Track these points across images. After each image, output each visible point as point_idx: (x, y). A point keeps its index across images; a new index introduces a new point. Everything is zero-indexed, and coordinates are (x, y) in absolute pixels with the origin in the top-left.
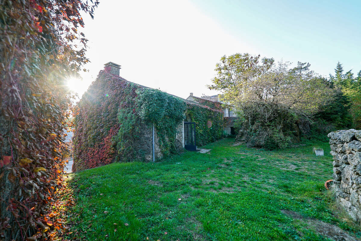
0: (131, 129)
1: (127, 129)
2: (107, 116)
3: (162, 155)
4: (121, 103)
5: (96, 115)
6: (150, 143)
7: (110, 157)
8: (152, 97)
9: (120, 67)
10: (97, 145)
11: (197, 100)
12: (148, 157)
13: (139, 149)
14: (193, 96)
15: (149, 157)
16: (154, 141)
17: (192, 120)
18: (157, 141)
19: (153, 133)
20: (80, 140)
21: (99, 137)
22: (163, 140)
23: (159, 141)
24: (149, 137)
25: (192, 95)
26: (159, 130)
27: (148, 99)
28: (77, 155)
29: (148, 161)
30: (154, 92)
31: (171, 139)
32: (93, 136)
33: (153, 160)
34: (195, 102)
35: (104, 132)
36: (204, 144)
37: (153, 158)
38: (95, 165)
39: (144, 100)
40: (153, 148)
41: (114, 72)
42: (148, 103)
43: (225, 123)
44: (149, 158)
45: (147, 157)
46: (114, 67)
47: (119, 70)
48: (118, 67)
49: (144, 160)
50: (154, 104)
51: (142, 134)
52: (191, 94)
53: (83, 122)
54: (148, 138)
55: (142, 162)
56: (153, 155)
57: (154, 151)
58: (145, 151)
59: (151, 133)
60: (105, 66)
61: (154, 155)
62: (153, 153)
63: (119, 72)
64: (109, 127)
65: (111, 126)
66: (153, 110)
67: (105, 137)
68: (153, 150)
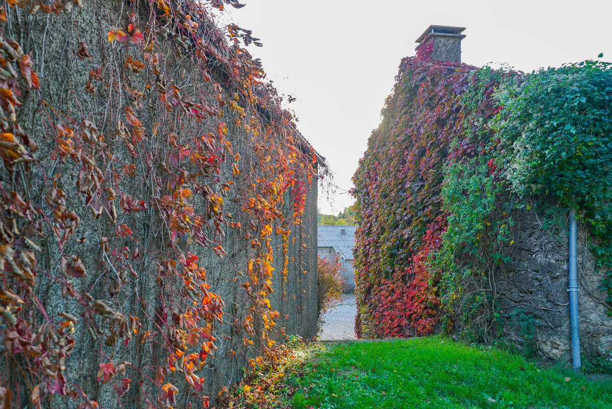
0: (478, 231)
1: (468, 231)
2: (420, 189)
4: (453, 144)
5: (395, 190)
6: (556, 288)
7: (430, 316)
8: (560, 101)
9: (463, 33)
10: (398, 273)
12: (549, 343)
13: (513, 304)
15: (552, 343)
16: (574, 283)
20: (366, 255)
21: (402, 253)
24: (550, 265)
27: (541, 110)
28: (363, 293)
29: (550, 359)
30: (571, 77)
32: (389, 249)
33: (572, 360)
35: (412, 238)
37: (570, 351)
38: (395, 330)
39: (526, 117)
40: (569, 312)
41: (444, 55)
42: (542, 126)
44: (553, 347)
45: (545, 343)
46: (443, 40)
47: (459, 43)
48: (455, 34)
49: (533, 353)
50: (568, 127)
51: (522, 249)
53: (372, 210)
54: (548, 269)
55: (522, 359)
56: (570, 338)
57: (575, 324)
58: (535, 317)
59: (562, 247)
60: (418, 44)
61: (577, 341)
62: (571, 333)
63: (459, 51)
64: (424, 224)
65: (429, 221)
66: (564, 154)
67: (416, 253)
68: (569, 316)
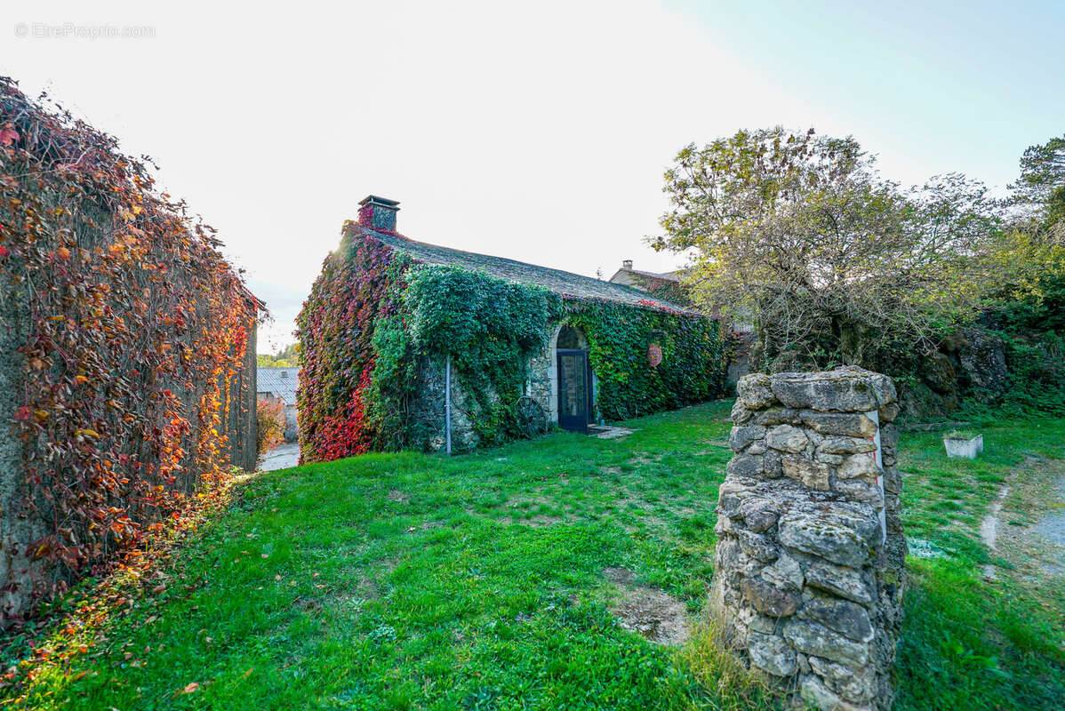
0: (395, 370)
1: (388, 370)
2: (358, 336)
3: (477, 438)
4: (382, 303)
5: (338, 335)
6: (438, 405)
8: (436, 288)
9: (398, 206)
10: (340, 409)
11: (642, 281)
14: (634, 268)
15: (437, 441)
16: (448, 401)
17: (589, 344)
18: (462, 402)
19: (446, 381)
20: (310, 396)
21: (343, 390)
22: (482, 399)
23: (468, 402)
24: (436, 391)
25: (630, 266)
26: (466, 372)
27: (427, 293)
28: (306, 433)
29: (435, 451)
31: (504, 395)
32: (332, 388)
33: (446, 449)
34: (635, 287)
35: (351, 377)
36: (633, 416)
37: (445, 444)
39: (420, 295)
40: (445, 420)
41: (382, 222)
42: (427, 303)
43: (734, 350)
44: (437, 443)
45: (433, 441)
46: (381, 209)
47: (395, 214)
48: (391, 206)
49: (427, 448)
51: (421, 382)
52: (628, 263)
53: (316, 352)
54: (435, 394)
55: (422, 453)
56: (446, 436)
57: (448, 426)
58: (428, 426)
59: (442, 379)
60: (361, 206)
61: (449, 437)
62: (446, 433)
63: (394, 221)
64: (361, 365)
65: (365, 363)
66: (438, 322)
67: (354, 390)
68: (446, 422)
